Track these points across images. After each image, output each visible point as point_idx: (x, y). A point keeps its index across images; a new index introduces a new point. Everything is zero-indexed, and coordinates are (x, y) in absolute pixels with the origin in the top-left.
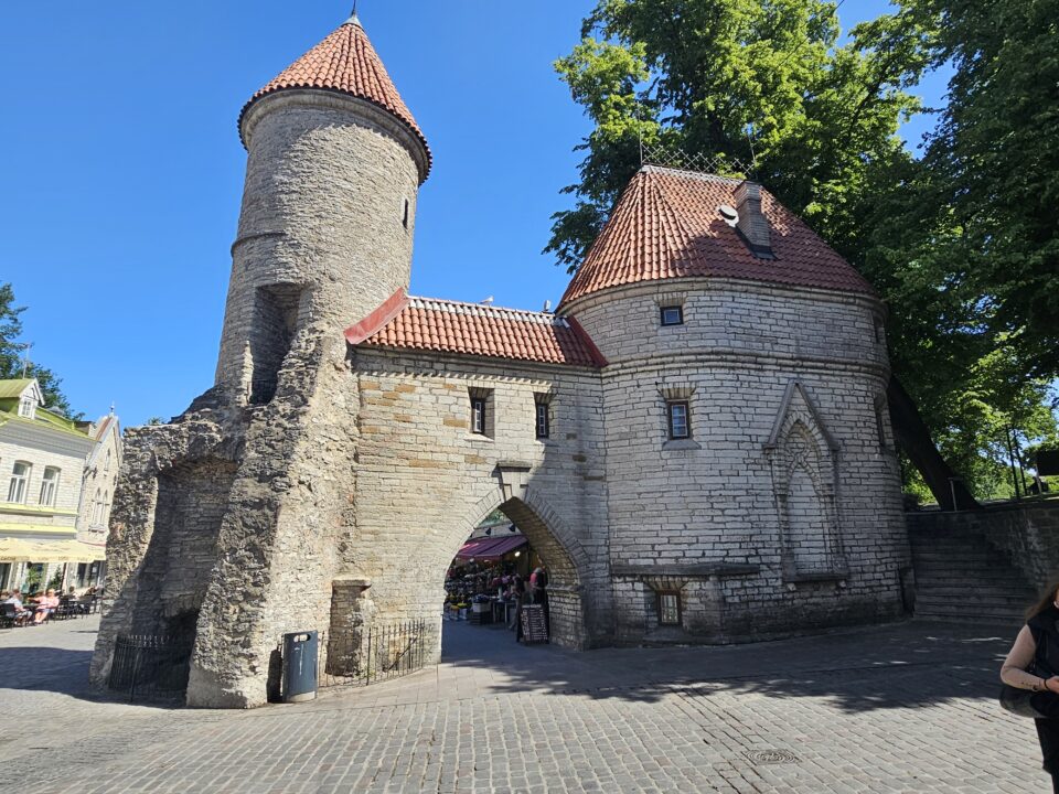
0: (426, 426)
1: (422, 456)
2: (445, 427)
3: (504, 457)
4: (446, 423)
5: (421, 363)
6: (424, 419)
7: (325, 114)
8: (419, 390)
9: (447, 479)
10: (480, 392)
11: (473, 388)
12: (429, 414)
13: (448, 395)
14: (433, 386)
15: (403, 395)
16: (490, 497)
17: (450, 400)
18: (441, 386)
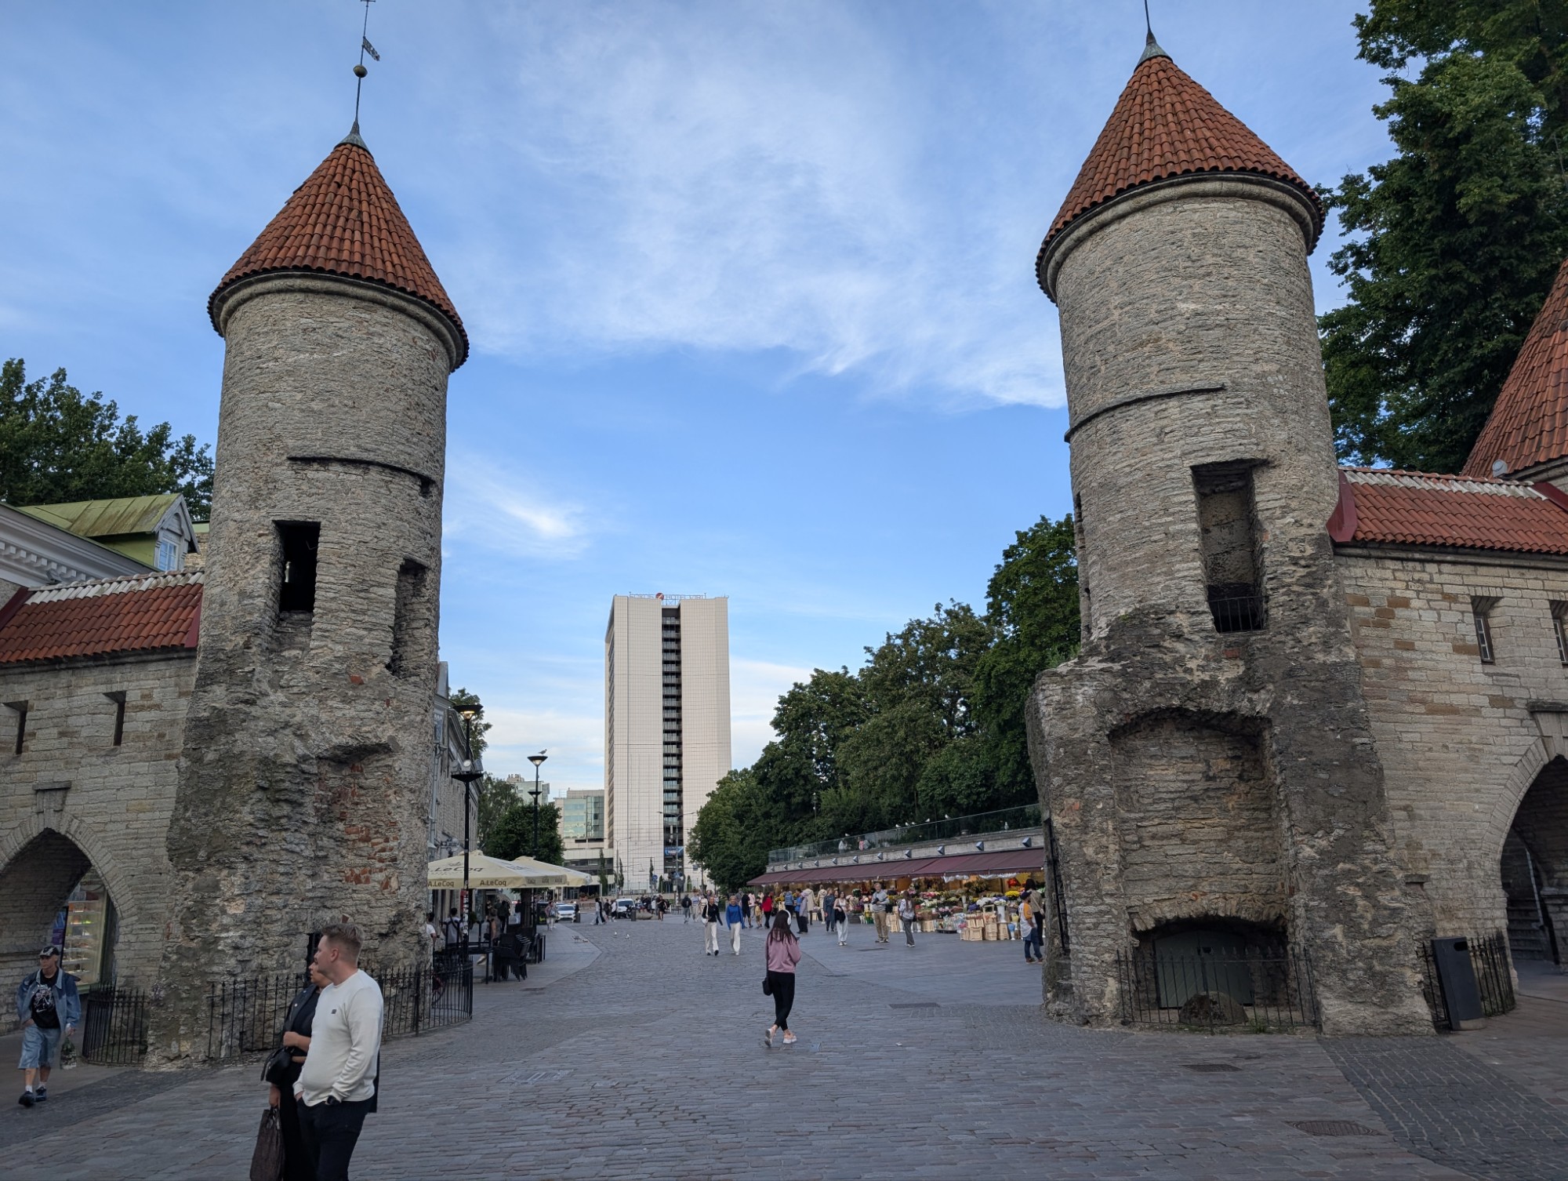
0: (1434, 657)
1: (1438, 699)
2: (1456, 656)
3: (1534, 697)
4: (1458, 649)
5: (1411, 564)
6: (1429, 646)
7: (1234, 208)
8: (1415, 603)
9: (1473, 731)
10: (1484, 602)
11: (1476, 596)
12: (1435, 638)
13: (1450, 609)
14: (1430, 596)
15: (1400, 612)
16: (1530, 755)
17: (1452, 617)
18: (1439, 597)
